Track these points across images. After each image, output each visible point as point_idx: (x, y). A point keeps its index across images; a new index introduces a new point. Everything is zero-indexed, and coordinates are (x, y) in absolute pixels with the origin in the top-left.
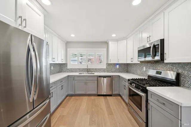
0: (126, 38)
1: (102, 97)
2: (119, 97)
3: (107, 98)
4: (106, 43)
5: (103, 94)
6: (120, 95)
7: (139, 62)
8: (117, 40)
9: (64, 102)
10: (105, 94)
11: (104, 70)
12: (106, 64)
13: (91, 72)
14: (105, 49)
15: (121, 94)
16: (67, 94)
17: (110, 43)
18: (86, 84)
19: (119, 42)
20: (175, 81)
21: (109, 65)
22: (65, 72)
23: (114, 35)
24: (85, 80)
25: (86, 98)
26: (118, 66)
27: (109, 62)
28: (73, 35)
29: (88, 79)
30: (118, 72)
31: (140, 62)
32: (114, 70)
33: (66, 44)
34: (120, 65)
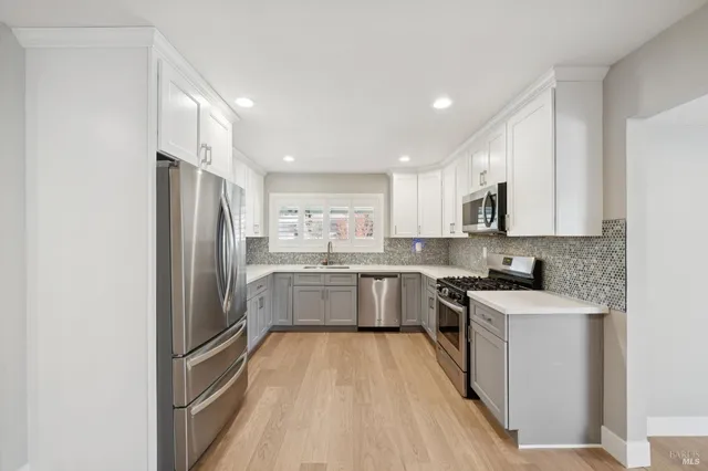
0: (438, 166)
1: (372, 335)
2: (421, 335)
3: (385, 337)
4: (385, 178)
5: (376, 325)
6: (422, 330)
7: (466, 235)
8: (414, 170)
9: (264, 345)
10: (382, 325)
11: (377, 259)
12: (385, 239)
13: (340, 263)
14: (381, 196)
15: (424, 323)
16: (270, 323)
17: (396, 177)
18: (324, 296)
19: (420, 176)
20: (532, 277)
21: (393, 242)
22: (262, 263)
23: (405, 159)
24: (323, 287)
25: (324, 337)
26: (418, 247)
27: (393, 235)
28: (289, 159)
29: (332, 283)
30: (421, 264)
31: (470, 234)
32: (406, 257)
33: (265, 178)
34: (426, 242)
